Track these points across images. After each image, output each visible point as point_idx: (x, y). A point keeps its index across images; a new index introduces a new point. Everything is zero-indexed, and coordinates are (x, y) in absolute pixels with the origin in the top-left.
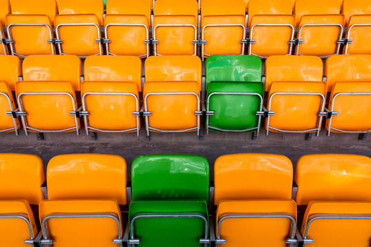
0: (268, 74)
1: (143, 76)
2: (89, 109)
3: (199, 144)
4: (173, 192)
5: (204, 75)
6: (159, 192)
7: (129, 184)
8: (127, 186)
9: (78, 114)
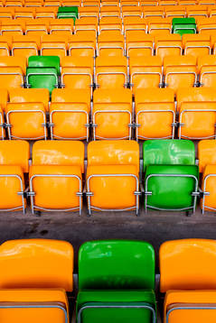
0: (200, 157)
1: (86, 159)
2: (35, 189)
3: (137, 220)
4: (119, 279)
5: (142, 158)
6: (105, 278)
7: (76, 270)
8: (74, 273)
9: (25, 195)
